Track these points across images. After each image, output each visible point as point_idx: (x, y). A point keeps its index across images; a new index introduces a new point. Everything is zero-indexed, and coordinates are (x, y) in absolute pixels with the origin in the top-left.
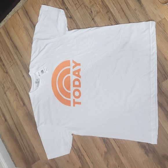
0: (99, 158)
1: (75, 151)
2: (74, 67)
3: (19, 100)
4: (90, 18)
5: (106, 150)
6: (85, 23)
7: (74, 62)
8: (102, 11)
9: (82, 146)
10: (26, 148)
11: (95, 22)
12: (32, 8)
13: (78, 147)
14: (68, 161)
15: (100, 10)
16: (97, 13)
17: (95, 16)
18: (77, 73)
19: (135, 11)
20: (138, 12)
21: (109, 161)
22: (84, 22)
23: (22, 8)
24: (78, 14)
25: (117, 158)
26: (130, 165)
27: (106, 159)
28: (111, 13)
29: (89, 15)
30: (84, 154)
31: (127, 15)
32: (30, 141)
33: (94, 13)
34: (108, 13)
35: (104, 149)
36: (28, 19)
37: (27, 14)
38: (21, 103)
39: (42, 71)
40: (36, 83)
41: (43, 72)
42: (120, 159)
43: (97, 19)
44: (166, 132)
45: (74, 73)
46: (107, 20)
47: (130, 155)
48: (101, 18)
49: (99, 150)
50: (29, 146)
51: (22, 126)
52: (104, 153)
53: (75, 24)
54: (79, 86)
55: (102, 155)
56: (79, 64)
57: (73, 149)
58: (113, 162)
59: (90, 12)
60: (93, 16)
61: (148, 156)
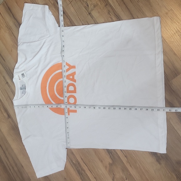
0: (102, 171)
1: (73, 166)
2: (68, 70)
3: (3, 111)
4: (86, 12)
5: (111, 162)
6: (80, 19)
7: (67, 64)
8: (100, 4)
9: (82, 159)
10: (13, 168)
11: (92, 17)
12: (16, 4)
13: (77, 161)
14: (65, 179)
15: (98, 3)
16: (95, 6)
17: (92, 10)
18: (72, 77)
19: (137, 3)
20: (141, 4)
21: (114, 174)
22: (79, 17)
23: (3, 4)
24: (72, 9)
25: (125, 169)
26: (140, 176)
27: (111, 171)
28: (111, 6)
29: (85, 9)
30: (85, 168)
31: (129, 7)
32: (18, 159)
33: (91, 7)
34: (107, 6)
35: (108, 160)
36: (10, 16)
37: (9, 11)
38: (5, 114)
39: (23, 74)
40: (21, 89)
41: (24, 76)
42: (128, 170)
43: (95, 13)
44: (179, 135)
45: (68, 77)
46: (107, 14)
47: (140, 164)
48: (99, 12)
49: (102, 162)
50: (16, 165)
51: (7, 142)
52: (108, 166)
53: (68, 20)
54: (75, 91)
55: (106, 167)
56: (74, 67)
57: (72, 164)
58: (119, 174)
59: (86, 6)
60: (90, 10)
61: (160, 163)
